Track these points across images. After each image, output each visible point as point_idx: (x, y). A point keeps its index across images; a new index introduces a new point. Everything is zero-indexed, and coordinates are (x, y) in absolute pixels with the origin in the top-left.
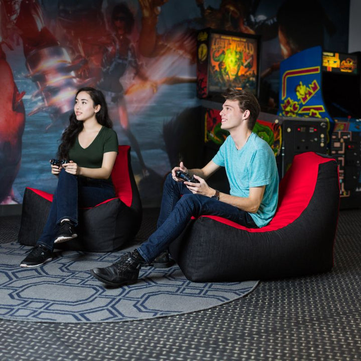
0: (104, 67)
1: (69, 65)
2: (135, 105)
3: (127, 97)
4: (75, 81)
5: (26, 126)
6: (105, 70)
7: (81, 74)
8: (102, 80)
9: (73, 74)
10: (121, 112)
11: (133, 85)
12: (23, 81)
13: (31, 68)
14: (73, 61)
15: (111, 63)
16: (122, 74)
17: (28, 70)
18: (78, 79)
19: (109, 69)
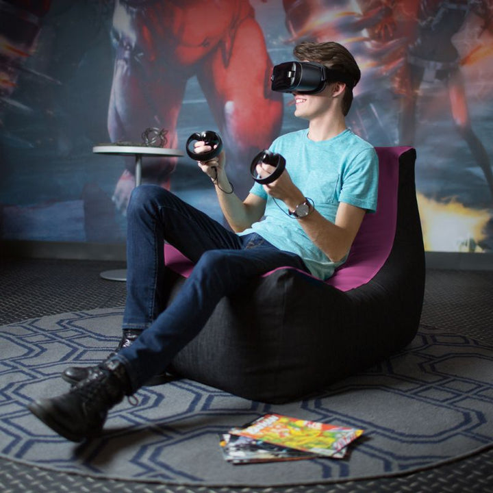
0: (423, 19)
1: (358, 19)
2: (482, 83)
3: (466, 70)
4: (368, 45)
5: (284, 122)
6: (423, 23)
7: (379, 33)
8: (419, 41)
9: (365, 33)
10: (453, 97)
11: (479, 47)
12: (282, 49)
13: (294, 27)
14: (366, 13)
15: (436, 11)
16: (456, 29)
17: (289, 31)
18: (373, 42)
19: (431, 21)
